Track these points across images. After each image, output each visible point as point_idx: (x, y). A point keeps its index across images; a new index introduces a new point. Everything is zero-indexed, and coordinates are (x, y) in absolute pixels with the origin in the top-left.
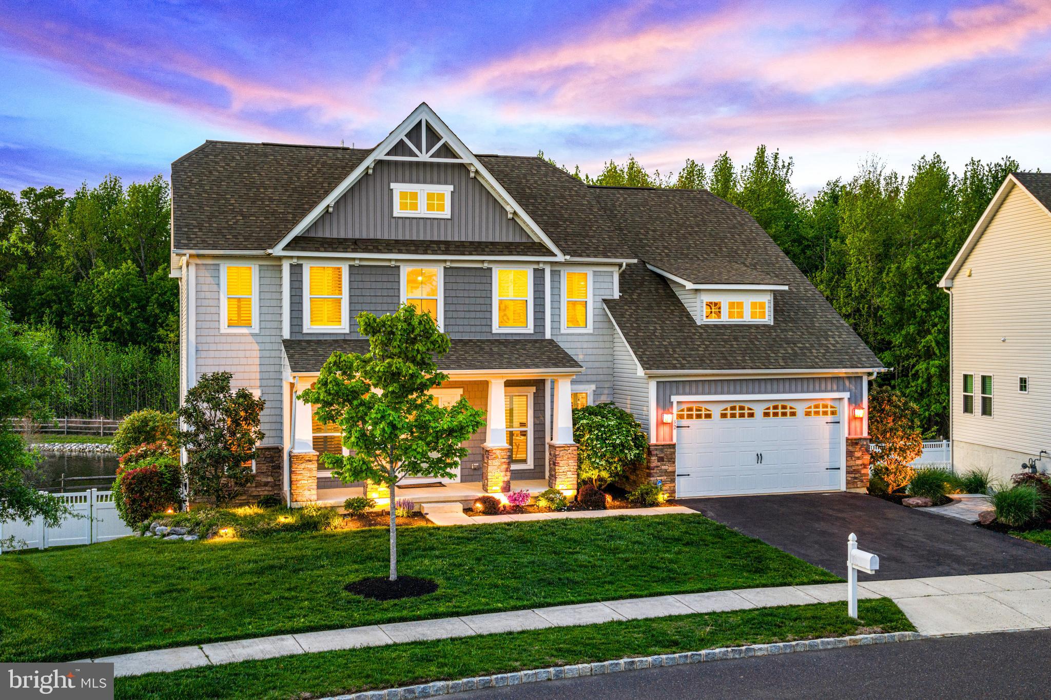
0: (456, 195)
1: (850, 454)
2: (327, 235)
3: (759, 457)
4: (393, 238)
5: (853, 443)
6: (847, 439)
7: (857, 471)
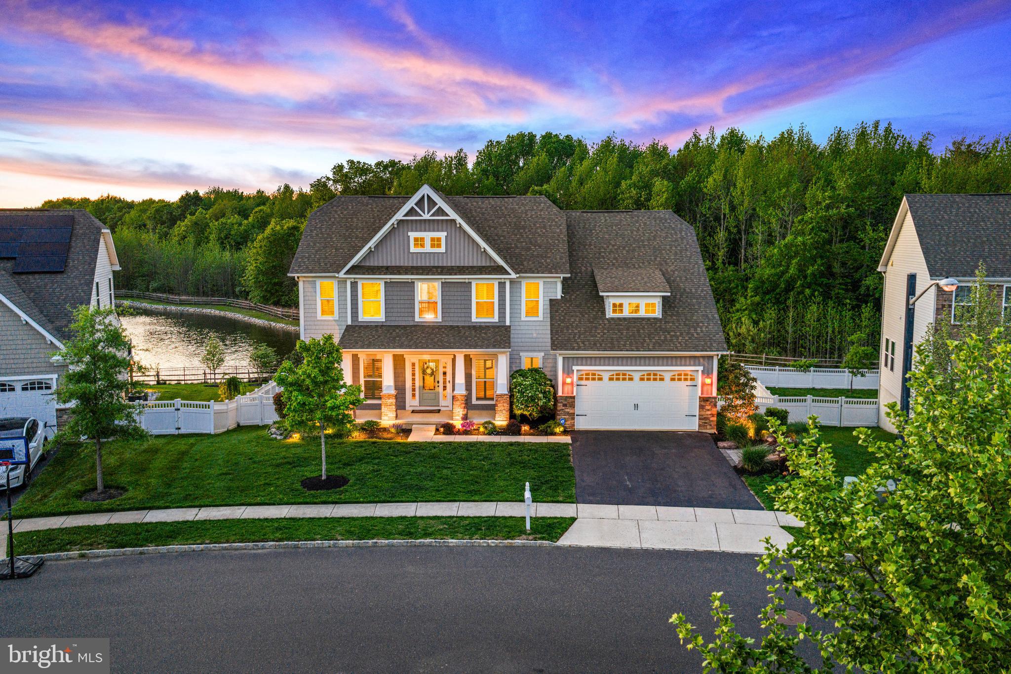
0: (449, 238)
1: (701, 407)
2: (372, 264)
3: (636, 406)
4: (411, 265)
5: (704, 400)
6: (700, 398)
7: (705, 419)
